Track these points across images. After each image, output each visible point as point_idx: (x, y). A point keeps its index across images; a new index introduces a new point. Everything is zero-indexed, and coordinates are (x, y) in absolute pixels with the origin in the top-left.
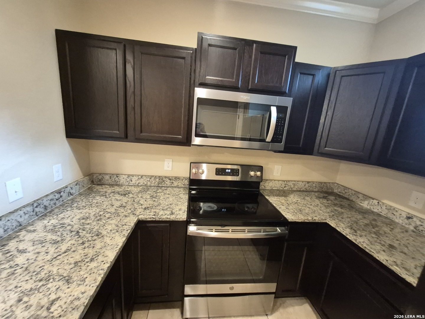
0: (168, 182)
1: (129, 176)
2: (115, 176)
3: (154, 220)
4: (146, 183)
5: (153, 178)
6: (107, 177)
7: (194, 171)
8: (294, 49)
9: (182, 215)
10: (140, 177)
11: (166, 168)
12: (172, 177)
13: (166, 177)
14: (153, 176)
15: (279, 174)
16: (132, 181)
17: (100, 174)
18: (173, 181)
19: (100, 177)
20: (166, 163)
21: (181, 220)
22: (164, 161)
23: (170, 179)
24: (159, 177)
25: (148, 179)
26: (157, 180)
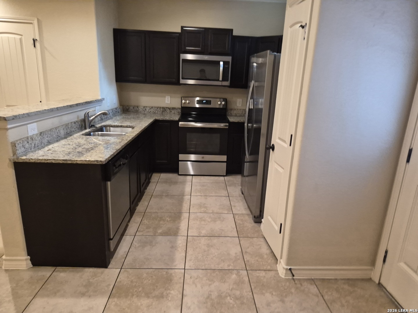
0: (168, 111)
1: (144, 107)
2: (136, 107)
3: (163, 119)
4: (154, 111)
5: (159, 108)
6: (132, 108)
7: (183, 101)
8: (232, 30)
9: (176, 118)
10: (151, 108)
11: (166, 102)
12: (171, 108)
13: (166, 108)
14: (159, 107)
15: (241, 105)
16: (146, 110)
17: (128, 106)
18: (172, 110)
19: (127, 108)
20: (166, 98)
21: (176, 120)
22: (165, 97)
23: (169, 109)
24: (163, 107)
25: (156, 109)
26: (162, 109)
